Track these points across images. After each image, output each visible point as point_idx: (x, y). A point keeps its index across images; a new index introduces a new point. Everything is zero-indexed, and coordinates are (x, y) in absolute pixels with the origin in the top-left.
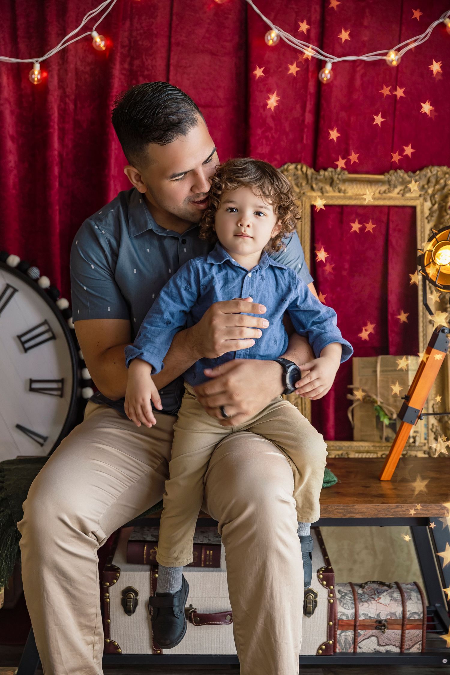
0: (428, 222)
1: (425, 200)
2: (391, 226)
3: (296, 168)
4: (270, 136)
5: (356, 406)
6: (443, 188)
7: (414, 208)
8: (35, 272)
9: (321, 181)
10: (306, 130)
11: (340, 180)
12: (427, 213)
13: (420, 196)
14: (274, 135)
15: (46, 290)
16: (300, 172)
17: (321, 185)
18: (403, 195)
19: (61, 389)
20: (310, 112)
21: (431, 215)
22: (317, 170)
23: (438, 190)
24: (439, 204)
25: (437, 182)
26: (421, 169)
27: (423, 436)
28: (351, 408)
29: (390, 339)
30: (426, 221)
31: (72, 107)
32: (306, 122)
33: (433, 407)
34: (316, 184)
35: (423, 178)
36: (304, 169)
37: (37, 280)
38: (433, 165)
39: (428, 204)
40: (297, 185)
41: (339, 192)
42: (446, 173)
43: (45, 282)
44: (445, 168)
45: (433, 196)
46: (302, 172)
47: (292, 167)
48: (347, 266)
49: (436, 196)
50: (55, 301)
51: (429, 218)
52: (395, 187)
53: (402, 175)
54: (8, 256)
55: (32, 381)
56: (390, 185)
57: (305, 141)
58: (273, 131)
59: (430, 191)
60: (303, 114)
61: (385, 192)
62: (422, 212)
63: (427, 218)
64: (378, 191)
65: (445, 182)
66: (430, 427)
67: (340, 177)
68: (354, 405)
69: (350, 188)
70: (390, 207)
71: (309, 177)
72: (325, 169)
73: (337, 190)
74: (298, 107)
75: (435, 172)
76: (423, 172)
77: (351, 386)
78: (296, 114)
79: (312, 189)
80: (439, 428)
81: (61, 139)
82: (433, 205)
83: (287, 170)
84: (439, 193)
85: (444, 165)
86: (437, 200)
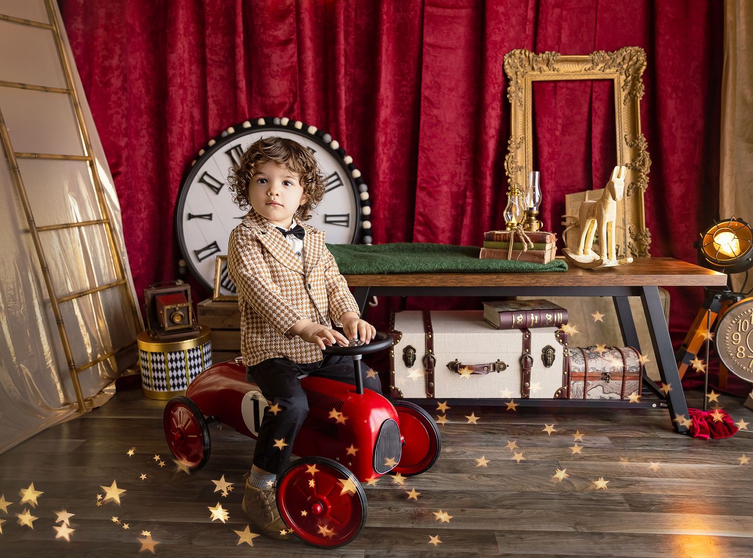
0: (624, 91)
1: (621, 74)
2: (594, 95)
3: (521, 53)
4: (501, 27)
5: (569, 230)
6: (636, 63)
7: (612, 81)
8: (328, 138)
9: (539, 62)
10: (528, 23)
11: (554, 61)
12: (622, 83)
13: (617, 71)
14: (504, 27)
15: (336, 150)
16: (523, 56)
17: (540, 65)
18: (603, 71)
19: (347, 221)
20: (531, 9)
21: (626, 84)
22: (537, 53)
23: (631, 65)
24: (632, 76)
25: (631, 59)
26: (618, 49)
27: (623, 251)
28: (565, 231)
29: (594, 182)
30: (622, 90)
31: (353, 14)
32: (528, 17)
33: (629, 229)
34: (536, 65)
35: (619, 56)
36: (527, 53)
37: (329, 143)
38: (627, 46)
39: (623, 77)
40: (521, 66)
41: (554, 71)
42: (638, 52)
43: (335, 145)
44: (637, 48)
45: (628, 69)
46: (525, 55)
47: (518, 51)
48: (560, 128)
49: (630, 70)
50: (343, 158)
51: (624, 87)
52: (597, 65)
53: (603, 54)
54: (308, 127)
55: (326, 216)
56: (593, 63)
57: (527, 32)
58: (504, 24)
59: (625, 67)
60: (526, 11)
61: (589, 69)
62: (619, 83)
63: (622, 87)
64: (584, 69)
65: (637, 58)
66: (628, 244)
67: (555, 58)
68: (567, 229)
69: (562, 67)
70: (592, 81)
71: (531, 59)
72: (543, 53)
73: (552, 70)
74: (523, 5)
75: (629, 52)
76: (620, 51)
77: (565, 216)
78: (521, 11)
79: (533, 69)
80: (634, 245)
81: (346, 39)
82: (627, 77)
83: (514, 54)
84: (632, 67)
85: (636, 46)
86: (630, 73)
